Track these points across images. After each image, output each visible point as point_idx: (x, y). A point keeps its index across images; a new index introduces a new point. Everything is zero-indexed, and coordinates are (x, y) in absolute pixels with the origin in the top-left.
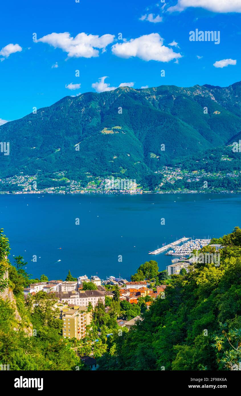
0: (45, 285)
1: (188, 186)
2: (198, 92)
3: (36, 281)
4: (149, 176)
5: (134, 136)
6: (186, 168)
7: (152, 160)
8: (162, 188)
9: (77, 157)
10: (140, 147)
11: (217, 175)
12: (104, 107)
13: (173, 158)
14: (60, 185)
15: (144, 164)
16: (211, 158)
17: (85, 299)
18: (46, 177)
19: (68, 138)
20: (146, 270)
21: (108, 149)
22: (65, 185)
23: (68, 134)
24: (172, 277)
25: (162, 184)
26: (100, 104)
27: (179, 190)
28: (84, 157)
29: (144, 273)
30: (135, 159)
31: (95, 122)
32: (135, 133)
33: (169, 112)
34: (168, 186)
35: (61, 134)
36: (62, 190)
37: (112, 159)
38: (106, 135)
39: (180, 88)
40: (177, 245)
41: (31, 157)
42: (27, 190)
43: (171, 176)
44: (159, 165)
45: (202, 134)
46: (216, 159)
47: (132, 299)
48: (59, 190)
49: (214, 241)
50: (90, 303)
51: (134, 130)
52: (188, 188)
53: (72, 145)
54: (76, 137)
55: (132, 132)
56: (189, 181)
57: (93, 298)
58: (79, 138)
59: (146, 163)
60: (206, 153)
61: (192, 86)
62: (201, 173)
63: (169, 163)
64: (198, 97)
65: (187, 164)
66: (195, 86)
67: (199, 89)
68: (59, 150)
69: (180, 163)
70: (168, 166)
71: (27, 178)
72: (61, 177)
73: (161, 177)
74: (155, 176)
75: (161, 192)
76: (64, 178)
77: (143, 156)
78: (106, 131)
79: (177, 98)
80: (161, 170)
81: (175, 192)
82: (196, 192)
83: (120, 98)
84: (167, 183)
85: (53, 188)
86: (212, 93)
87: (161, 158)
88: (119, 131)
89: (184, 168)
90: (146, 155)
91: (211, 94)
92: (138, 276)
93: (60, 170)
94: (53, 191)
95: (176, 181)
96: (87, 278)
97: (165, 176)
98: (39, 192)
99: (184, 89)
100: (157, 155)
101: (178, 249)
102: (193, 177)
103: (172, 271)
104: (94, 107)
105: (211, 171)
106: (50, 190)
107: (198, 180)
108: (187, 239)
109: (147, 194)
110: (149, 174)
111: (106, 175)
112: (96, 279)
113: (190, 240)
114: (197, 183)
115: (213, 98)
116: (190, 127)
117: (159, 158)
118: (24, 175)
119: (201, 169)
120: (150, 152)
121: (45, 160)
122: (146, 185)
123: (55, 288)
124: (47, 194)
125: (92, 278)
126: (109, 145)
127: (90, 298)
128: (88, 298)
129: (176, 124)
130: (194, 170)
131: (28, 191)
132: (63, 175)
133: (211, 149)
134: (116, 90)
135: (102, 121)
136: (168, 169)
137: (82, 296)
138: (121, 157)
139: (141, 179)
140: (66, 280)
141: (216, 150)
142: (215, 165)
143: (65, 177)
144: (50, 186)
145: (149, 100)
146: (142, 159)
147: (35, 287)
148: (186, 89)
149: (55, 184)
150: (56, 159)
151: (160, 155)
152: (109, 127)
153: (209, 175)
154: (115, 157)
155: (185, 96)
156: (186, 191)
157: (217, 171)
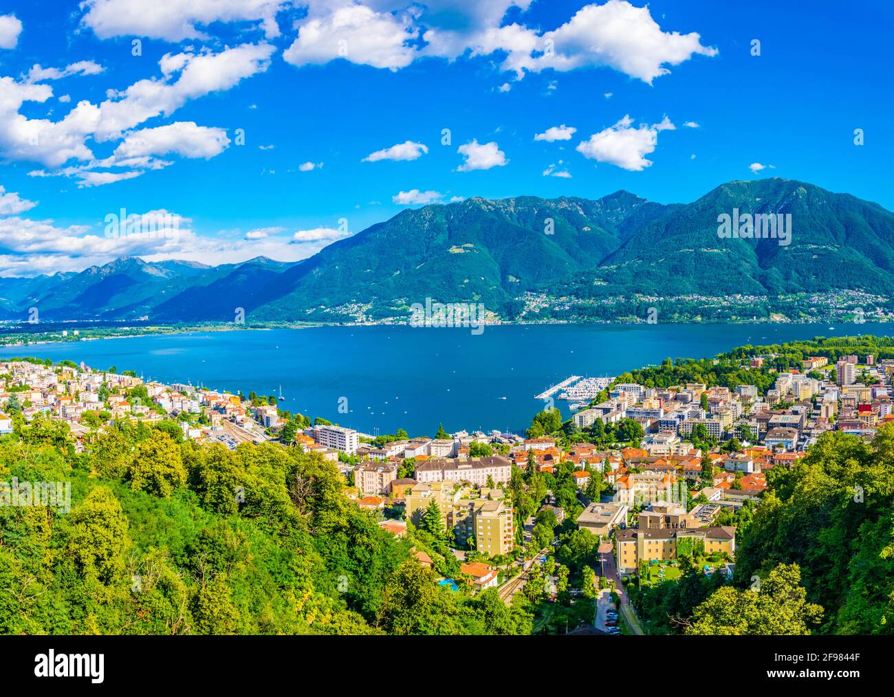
0: (407, 445)
1: (555, 315)
2: (564, 205)
3: (392, 438)
4: (508, 303)
5: (489, 256)
6: (552, 294)
7: (512, 284)
8: (524, 318)
9: (420, 281)
10: (497, 268)
11: (590, 302)
12: (452, 221)
13: (536, 282)
14: (400, 315)
15: (501, 289)
16: (582, 282)
17: (481, 470)
18: (383, 305)
19: (409, 259)
20: (545, 421)
21: (458, 271)
22: (407, 315)
23: (408, 253)
24: (583, 430)
25: (524, 313)
26: (447, 218)
27: (545, 321)
28: (428, 281)
29: (543, 425)
30: (491, 283)
31: (441, 239)
32: (490, 252)
33: (529, 228)
34: (531, 315)
35: (401, 254)
36: (403, 320)
37: (462, 283)
38: (455, 254)
39: (542, 200)
40: (568, 386)
41: (365, 281)
42: (360, 320)
43: (535, 304)
44: (520, 290)
45: (570, 254)
46: (588, 283)
47: (544, 466)
48: (399, 320)
49: (620, 380)
50: (489, 477)
51: (489, 248)
52: (555, 317)
53: (413, 267)
54: (418, 257)
55: (485, 250)
56: (557, 309)
57: (493, 468)
58: (423, 259)
59: (504, 288)
60: (576, 276)
61: (557, 197)
62: (571, 300)
63: (532, 288)
64: (564, 210)
65: (554, 289)
66: (560, 198)
67: (564, 200)
68: (399, 272)
69: (545, 288)
70: (530, 291)
71: (361, 307)
72: (402, 305)
73: (523, 304)
74: (516, 304)
75: (524, 323)
76: (405, 307)
77: (500, 279)
78: (455, 250)
79: (539, 211)
80: (522, 296)
81: (541, 322)
82: (565, 322)
83: (471, 210)
84: (530, 311)
85: (392, 319)
86: (580, 206)
87: (522, 282)
88: (470, 249)
89: (550, 293)
90: (504, 278)
91: (578, 208)
92: (536, 430)
93: (400, 297)
94: (392, 321)
95: (541, 309)
96: (467, 434)
97: (528, 303)
98: (375, 323)
99: (547, 200)
100: (517, 278)
101: (572, 390)
102: (562, 304)
103: (581, 421)
104: (440, 221)
105: (583, 298)
106: (388, 321)
107: (567, 308)
108: (578, 378)
109: (507, 325)
110: (508, 300)
111: (456, 302)
112: (480, 436)
113: (581, 379)
114: (566, 311)
115: (582, 213)
116: (555, 244)
117: (519, 282)
118: (356, 303)
119: (570, 295)
120: (509, 274)
121: (382, 285)
122: (504, 314)
123: (420, 451)
124: (385, 325)
125: (475, 435)
126: (459, 267)
127: (489, 469)
128: (485, 469)
129: (540, 241)
130: (562, 296)
131: (362, 322)
132: (404, 302)
133: (582, 271)
134: (465, 202)
135: (450, 237)
136: (531, 295)
137: (476, 465)
138: (474, 280)
139: (498, 307)
140: (436, 437)
141: (588, 273)
142: (587, 290)
143: (406, 304)
144: (387, 316)
145: (506, 213)
146: (499, 284)
147: (393, 448)
148: (550, 201)
149: (394, 314)
150: (395, 283)
151: (520, 278)
152: (458, 245)
153: (581, 302)
154: (466, 281)
155: (548, 208)
156: (553, 321)
157: (589, 298)
